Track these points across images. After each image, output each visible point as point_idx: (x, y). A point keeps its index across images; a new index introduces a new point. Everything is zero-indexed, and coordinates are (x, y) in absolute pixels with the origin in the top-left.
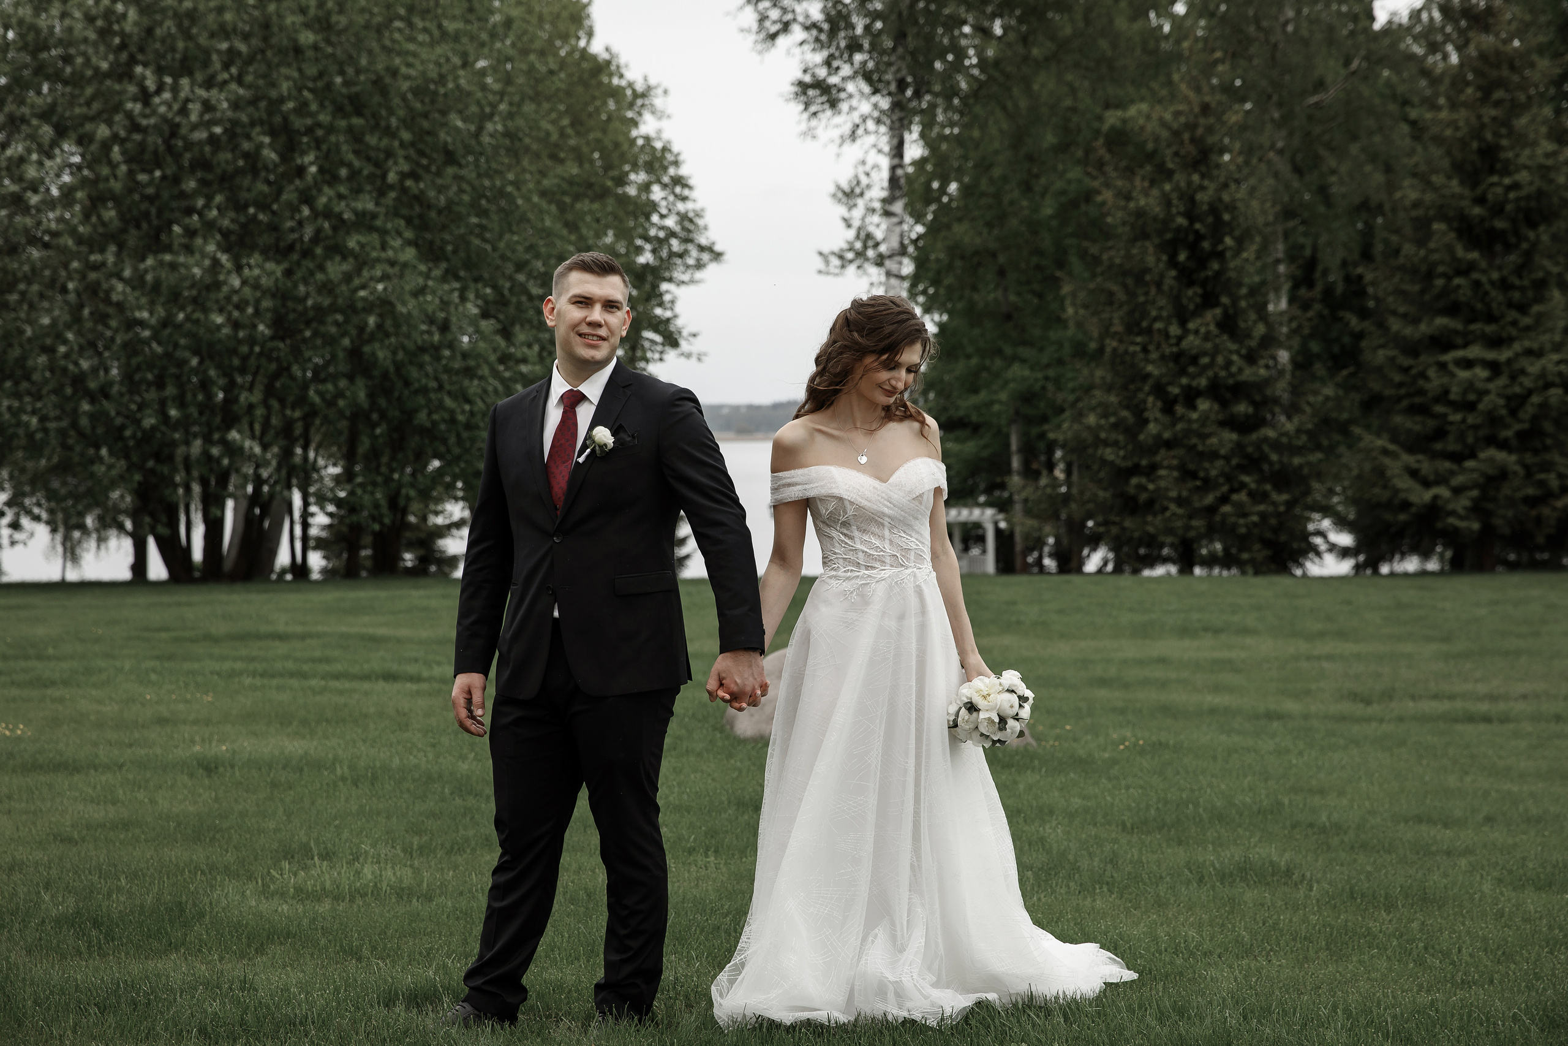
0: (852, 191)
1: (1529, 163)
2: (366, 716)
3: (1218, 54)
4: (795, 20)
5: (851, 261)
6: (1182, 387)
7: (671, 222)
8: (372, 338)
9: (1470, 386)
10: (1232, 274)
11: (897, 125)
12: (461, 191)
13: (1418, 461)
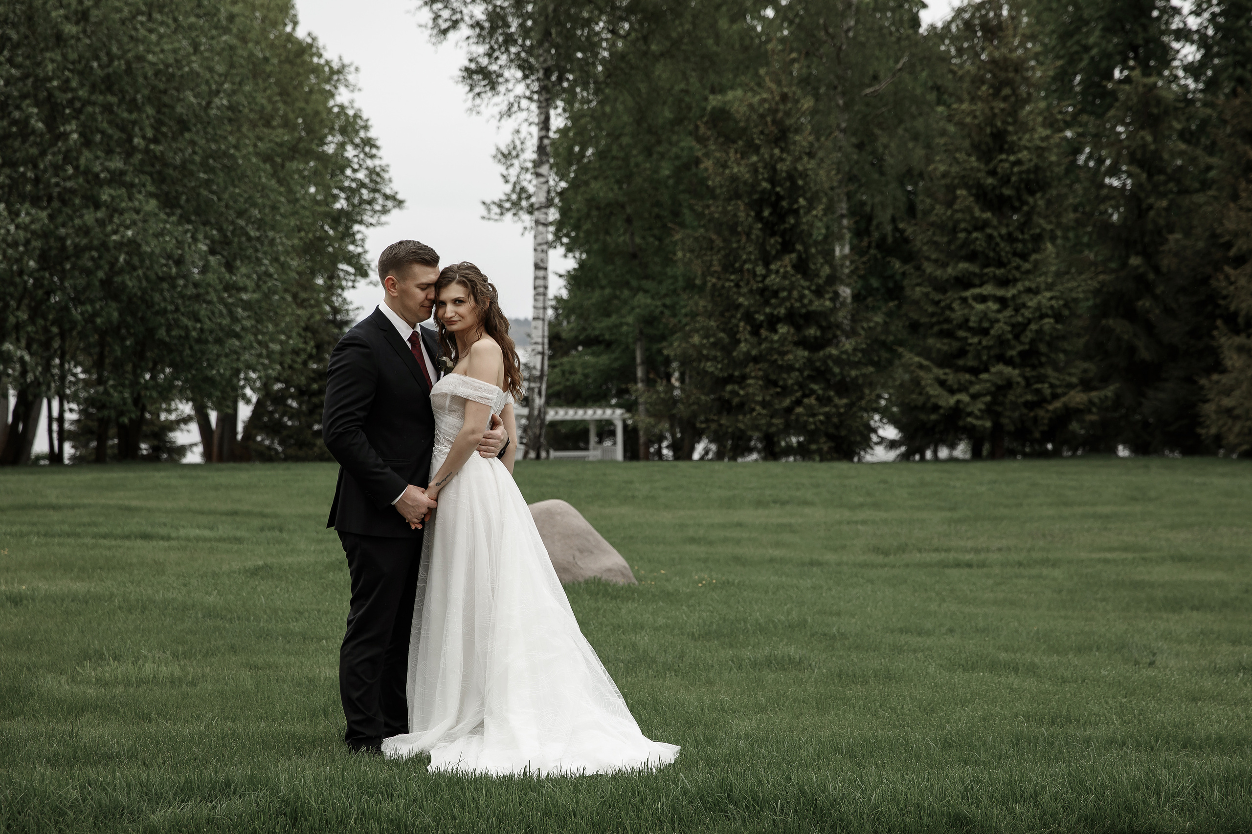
0: (510, 154)
1: (1028, 144)
2: (131, 565)
3: (794, 55)
4: (462, 19)
5: (508, 210)
6: (766, 314)
7: (361, 175)
8: (121, 272)
9: (985, 315)
10: (805, 227)
11: (544, 104)
12: (194, 153)
13: (945, 374)
